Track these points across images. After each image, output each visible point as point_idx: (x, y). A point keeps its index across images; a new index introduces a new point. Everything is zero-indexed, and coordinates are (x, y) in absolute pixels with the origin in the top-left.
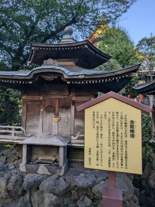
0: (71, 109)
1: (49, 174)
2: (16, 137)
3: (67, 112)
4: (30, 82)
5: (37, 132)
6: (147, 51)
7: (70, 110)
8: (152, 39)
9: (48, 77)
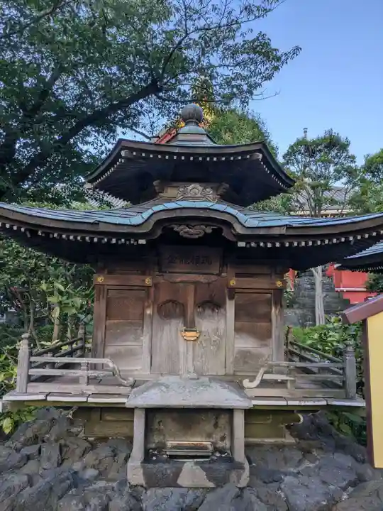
0: (225, 310)
1: (211, 485)
2: (92, 389)
3: (216, 318)
4: (142, 242)
5: (137, 370)
6: (307, 169)
7: (222, 310)
8: (318, 142)
9: (187, 229)
